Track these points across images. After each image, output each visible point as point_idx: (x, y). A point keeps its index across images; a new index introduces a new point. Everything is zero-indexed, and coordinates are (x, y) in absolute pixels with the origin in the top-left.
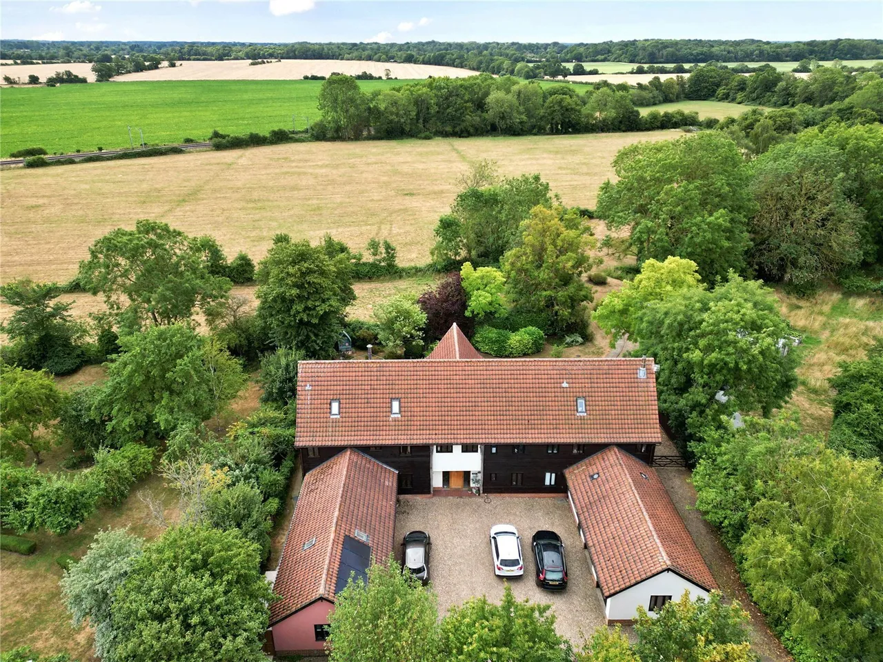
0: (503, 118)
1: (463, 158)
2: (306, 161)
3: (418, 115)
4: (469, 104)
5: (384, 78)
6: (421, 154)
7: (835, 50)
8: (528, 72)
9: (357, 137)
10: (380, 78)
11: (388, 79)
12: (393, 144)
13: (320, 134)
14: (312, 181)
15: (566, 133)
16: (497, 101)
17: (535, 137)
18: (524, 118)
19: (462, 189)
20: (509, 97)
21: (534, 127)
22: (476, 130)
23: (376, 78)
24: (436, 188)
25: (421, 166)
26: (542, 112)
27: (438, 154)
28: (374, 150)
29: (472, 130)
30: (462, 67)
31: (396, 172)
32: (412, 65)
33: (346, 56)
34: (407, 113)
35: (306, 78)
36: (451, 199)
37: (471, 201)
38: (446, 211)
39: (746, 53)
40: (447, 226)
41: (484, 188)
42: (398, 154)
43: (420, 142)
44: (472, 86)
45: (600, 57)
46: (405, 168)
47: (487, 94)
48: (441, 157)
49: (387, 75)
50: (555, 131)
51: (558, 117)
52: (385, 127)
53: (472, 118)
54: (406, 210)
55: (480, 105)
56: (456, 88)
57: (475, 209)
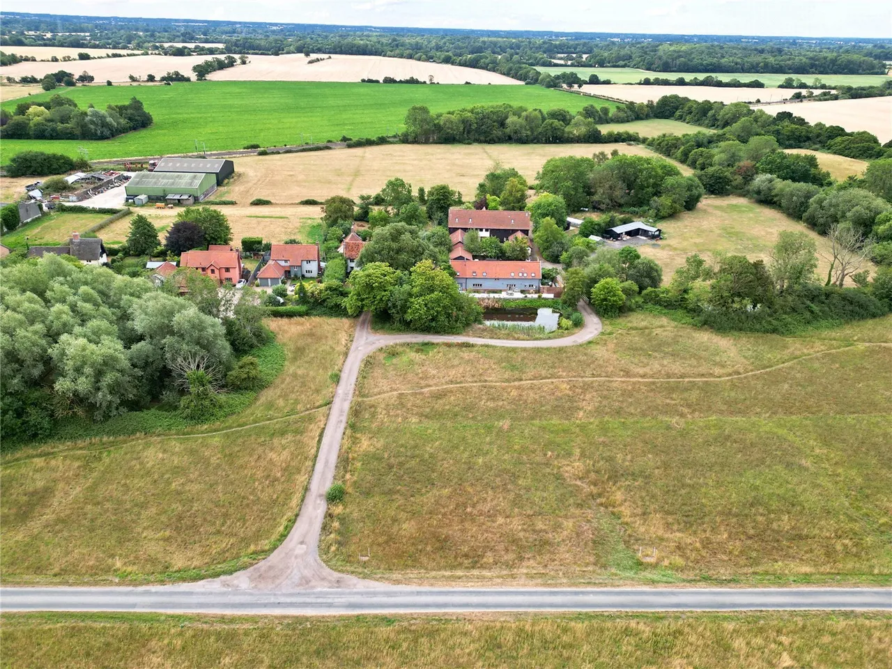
0: (516, 133)
1: (490, 157)
2: (404, 156)
3: (464, 129)
4: (495, 124)
5: (428, 82)
6: (465, 154)
7: (834, 65)
8: (549, 82)
9: (427, 142)
10: (425, 82)
11: (431, 83)
12: (448, 147)
13: (405, 139)
14: (411, 168)
15: (555, 143)
16: (513, 123)
17: (535, 145)
18: (529, 133)
19: (488, 173)
20: (520, 120)
21: (535, 139)
22: (499, 139)
23: (421, 83)
24: (475, 173)
25: (468, 161)
26: (540, 130)
27: (476, 154)
28: (439, 151)
29: (496, 140)
30: (494, 71)
31: (454, 164)
32: (449, 66)
33: (389, 53)
34: (458, 129)
35: (363, 81)
36: (484, 177)
37: (491, 177)
38: (482, 181)
39: (752, 65)
40: (481, 186)
41: (498, 172)
42: (453, 153)
43: (464, 146)
44: (498, 112)
45: (621, 63)
46: (458, 162)
47: (507, 118)
48: (477, 156)
49: (431, 80)
50: (548, 142)
51: (550, 133)
52: (444, 136)
53: (497, 132)
54: (461, 183)
55: (502, 124)
56: (488, 114)
57: (492, 180)
